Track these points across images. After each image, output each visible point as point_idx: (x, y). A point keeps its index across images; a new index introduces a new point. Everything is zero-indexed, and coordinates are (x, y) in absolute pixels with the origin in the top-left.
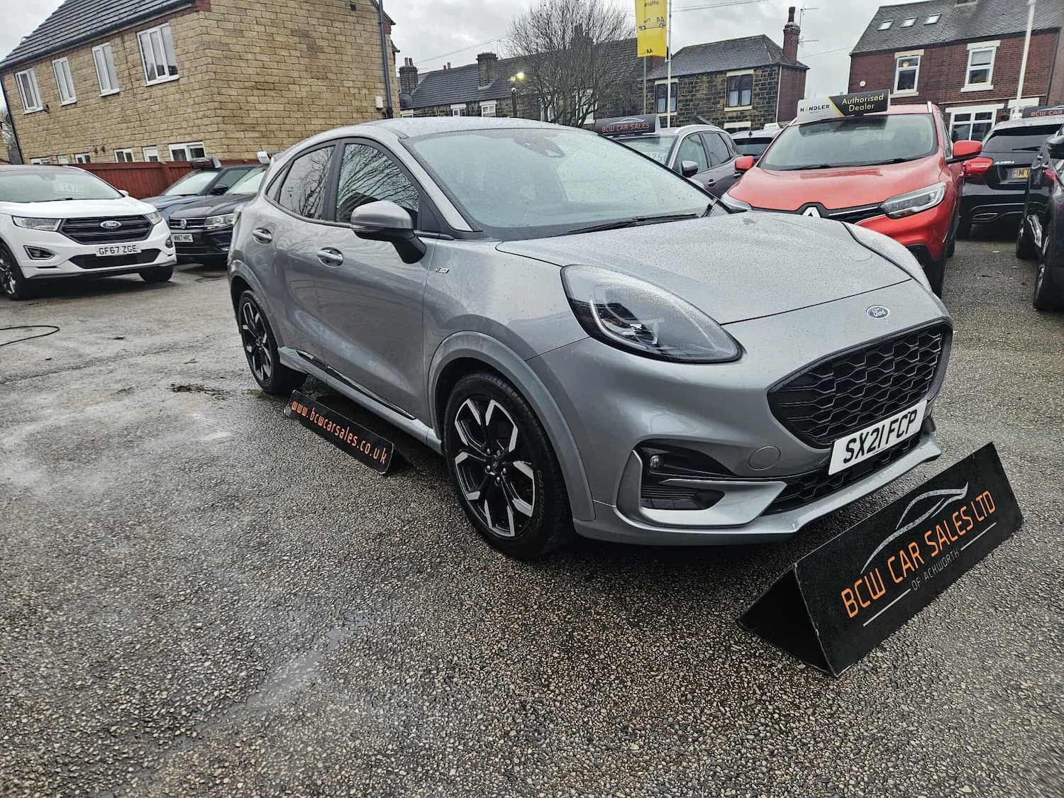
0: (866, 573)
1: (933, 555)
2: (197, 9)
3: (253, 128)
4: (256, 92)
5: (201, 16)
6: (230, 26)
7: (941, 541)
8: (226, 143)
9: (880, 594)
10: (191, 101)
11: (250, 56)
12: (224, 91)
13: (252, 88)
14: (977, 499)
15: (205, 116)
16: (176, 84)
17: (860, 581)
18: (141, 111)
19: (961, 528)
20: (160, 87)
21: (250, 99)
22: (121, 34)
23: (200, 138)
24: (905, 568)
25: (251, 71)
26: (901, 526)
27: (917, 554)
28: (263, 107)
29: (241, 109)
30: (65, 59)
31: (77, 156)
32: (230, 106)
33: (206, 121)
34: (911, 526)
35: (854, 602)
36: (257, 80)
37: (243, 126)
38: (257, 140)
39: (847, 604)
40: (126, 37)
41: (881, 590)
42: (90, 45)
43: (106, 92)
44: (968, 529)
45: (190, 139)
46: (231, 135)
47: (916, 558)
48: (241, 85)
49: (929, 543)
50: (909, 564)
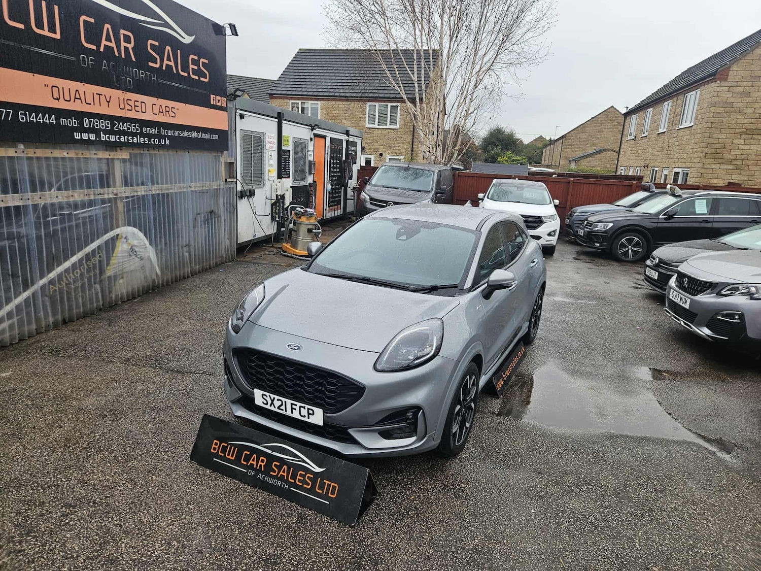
0: (232, 445)
1: (271, 473)
2: (715, 80)
3: (730, 162)
4: (744, 136)
5: (716, 85)
6: (740, 89)
7: (281, 473)
8: (701, 171)
9: (230, 457)
10: (693, 141)
11: (749, 110)
12: (715, 136)
13: (741, 134)
14: (325, 481)
15: (696, 152)
16: (690, 129)
17: (226, 445)
18: (670, 144)
19: (299, 480)
20: (683, 130)
21: (735, 141)
22: (677, 95)
23: (689, 166)
24: (251, 462)
25: (745, 121)
26: (265, 447)
27: (263, 464)
28: (745, 147)
29: (724, 148)
30: (651, 109)
31: (638, 168)
32: (716, 146)
33: (695, 155)
34: (270, 452)
35: (217, 448)
36: (749, 127)
37: (720, 161)
38: (730, 171)
39: (213, 446)
40: (679, 97)
41: (232, 456)
42: (663, 101)
43: (661, 131)
44: (304, 486)
45: (684, 166)
46: (708, 166)
47: (261, 465)
48: (732, 131)
49: (273, 467)
50: (255, 463)
